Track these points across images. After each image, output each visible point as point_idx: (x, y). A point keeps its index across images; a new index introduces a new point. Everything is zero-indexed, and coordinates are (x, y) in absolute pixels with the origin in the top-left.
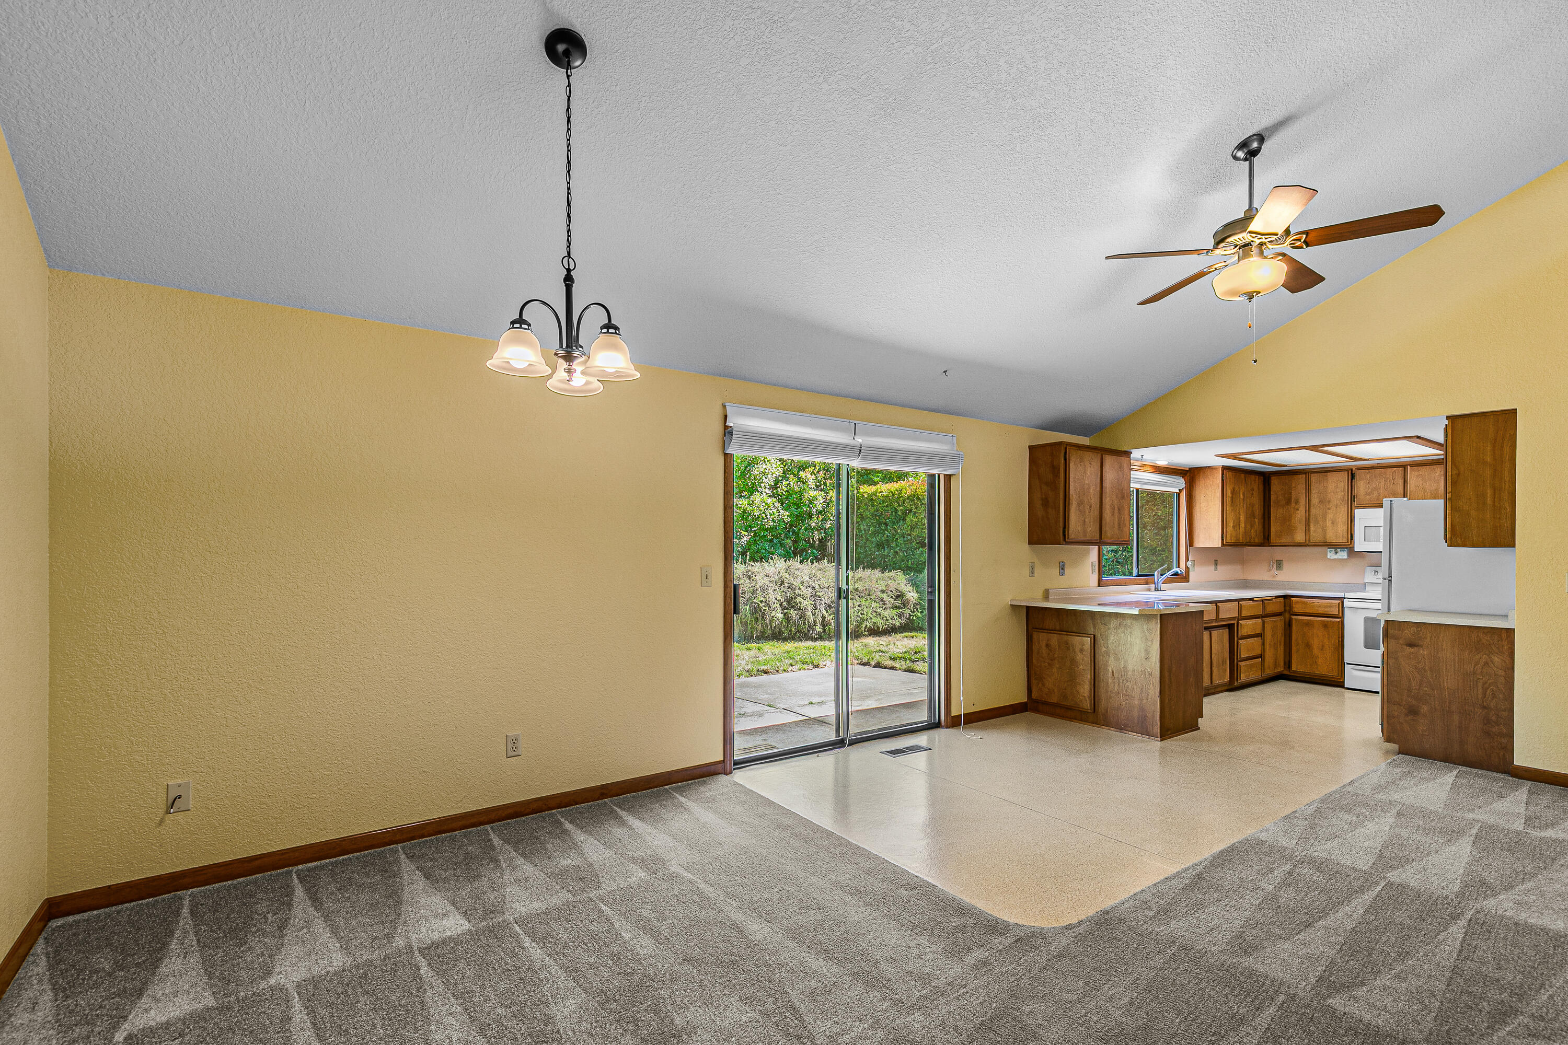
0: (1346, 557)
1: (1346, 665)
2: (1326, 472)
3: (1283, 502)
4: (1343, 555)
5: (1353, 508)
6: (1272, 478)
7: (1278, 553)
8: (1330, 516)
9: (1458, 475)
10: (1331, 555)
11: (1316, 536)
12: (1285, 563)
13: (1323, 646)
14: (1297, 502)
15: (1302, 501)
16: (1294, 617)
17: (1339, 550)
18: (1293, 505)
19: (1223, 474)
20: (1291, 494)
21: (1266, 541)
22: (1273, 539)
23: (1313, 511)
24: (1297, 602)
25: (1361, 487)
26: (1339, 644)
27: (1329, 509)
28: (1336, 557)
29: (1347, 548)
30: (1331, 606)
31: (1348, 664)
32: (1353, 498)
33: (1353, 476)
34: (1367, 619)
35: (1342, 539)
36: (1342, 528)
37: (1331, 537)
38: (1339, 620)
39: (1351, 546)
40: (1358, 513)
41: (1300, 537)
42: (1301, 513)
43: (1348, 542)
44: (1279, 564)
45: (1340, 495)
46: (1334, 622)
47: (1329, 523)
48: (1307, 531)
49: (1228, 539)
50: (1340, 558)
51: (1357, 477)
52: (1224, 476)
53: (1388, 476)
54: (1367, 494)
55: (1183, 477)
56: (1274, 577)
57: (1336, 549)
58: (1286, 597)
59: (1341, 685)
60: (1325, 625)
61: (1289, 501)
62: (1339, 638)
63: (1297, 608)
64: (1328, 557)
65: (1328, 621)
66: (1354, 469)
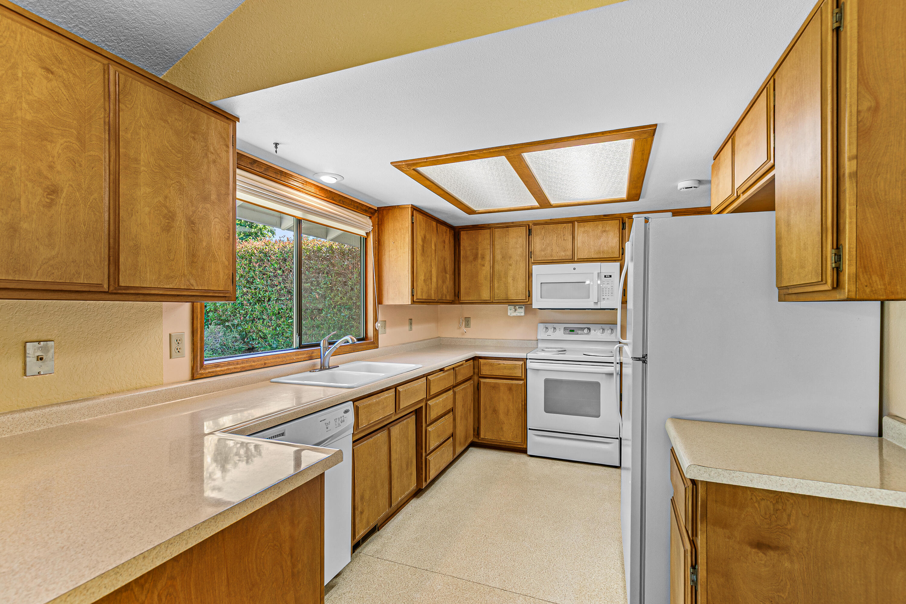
0: (523, 314)
1: (529, 431)
2: (507, 227)
3: (471, 258)
4: (521, 312)
5: (530, 264)
6: (462, 232)
7: (467, 310)
8: (511, 273)
9: (875, 110)
10: (511, 312)
11: (499, 294)
12: (472, 322)
13: (508, 411)
14: (483, 258)
15: (488, 257)
16: (482, 380)
17: (517, 307)
18: (480, 261)
19: (412, 215)
20: (478, 250)
21: (457, 298)
22: (463, 298)
23: (497, 267)
24: (485, 364)
25: (538, 243)
26: (522, 408)
27: (510, 265)
28: (515, 314)
29: (524, 305)
30: (515, 367)
31: (530, 429)
32: (530, 254)
33: (530, 232)
34: (547, 381)
35: (522, 297)
36: (521, 285)
37: (513, 296)
38: (521, 382)
39: (528, 303)
40: (536, 269)
41: (485, 295)
42: (486, 270)
43: (526, 299)
44: (467, 321)
45: (519, 251)
46: (518, 385)
47: (510, 280)
48: (492, 288)
49: (419, 296)
50: (519, 315)
51: (533, 232)
52: (414, 217)
53: (559, 232)
54: (543, 250)
55: (370, 217)
56: (463, 334)
57: (515, 306)
58: (475, 359)
59: (524, 451)
60: (510, 388)
61: (476, 257)
62: (522, 401)
63: (485, 371)
64: (509, 314)
65: (512, 384)
66: (531, 224)
